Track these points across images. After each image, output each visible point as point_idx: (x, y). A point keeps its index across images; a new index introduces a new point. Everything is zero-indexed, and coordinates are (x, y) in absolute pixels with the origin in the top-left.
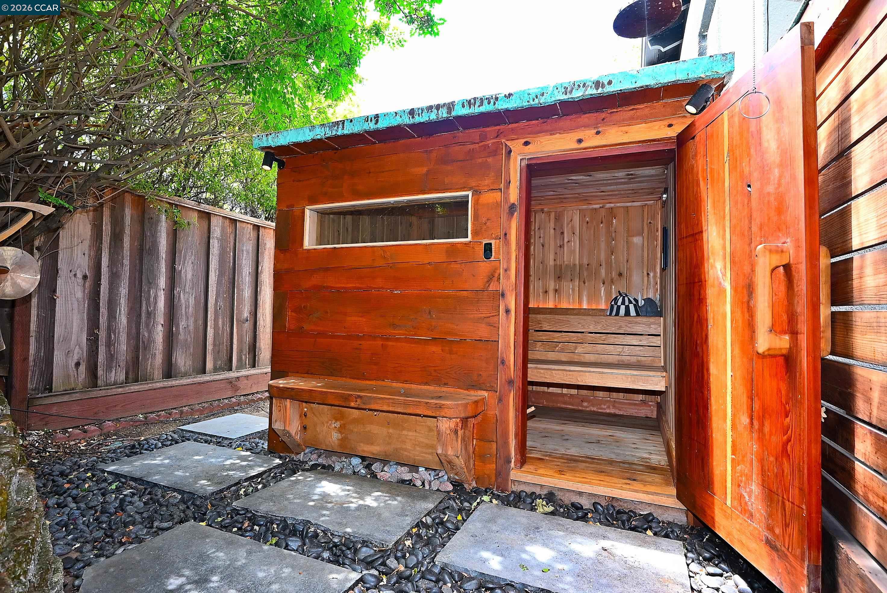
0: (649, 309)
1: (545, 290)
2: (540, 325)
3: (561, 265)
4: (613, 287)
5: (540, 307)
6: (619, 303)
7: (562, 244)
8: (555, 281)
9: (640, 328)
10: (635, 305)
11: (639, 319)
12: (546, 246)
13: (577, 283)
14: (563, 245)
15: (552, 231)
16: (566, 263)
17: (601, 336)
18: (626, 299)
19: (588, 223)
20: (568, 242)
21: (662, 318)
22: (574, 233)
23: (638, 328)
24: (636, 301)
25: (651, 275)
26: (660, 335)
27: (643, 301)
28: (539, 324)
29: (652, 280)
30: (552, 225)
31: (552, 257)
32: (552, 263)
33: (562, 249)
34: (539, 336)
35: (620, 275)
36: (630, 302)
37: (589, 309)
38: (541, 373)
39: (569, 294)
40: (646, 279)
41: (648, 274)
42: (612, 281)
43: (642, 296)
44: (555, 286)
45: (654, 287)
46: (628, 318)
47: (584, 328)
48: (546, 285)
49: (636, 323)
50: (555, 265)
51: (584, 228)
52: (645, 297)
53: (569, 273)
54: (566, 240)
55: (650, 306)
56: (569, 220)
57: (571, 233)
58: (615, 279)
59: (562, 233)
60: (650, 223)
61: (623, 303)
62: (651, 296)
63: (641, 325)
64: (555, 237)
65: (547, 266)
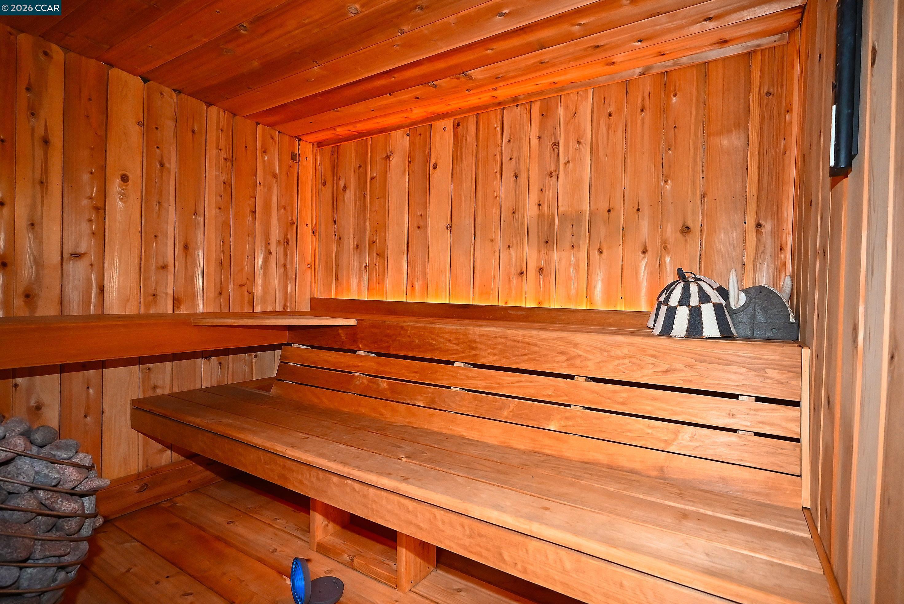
0: (760, 318)
1: (519, 271)
2: (474, 352)
3: (552, 216)
4: (668, 260)
5: (511, 304)
6: (674, 300)
7: (553, 168)
8: (539, 251)
9: (733, 377)
10: (718, 308)
11: (728, 346)
12: (523, 176)
13: (584, 254)
14: (557, 170)
15: (535, 141)
16: (561, 209)
17: (615, 392)
18: (693, 288)
19: (610, 115)
20: (568, 162)
21: (806, 352)
22: (579, 143)
23: (723, 375)
24: (723, 292)
25: (768, 227)
26: (797, 404)
27: (743, 296)
28: (473, 348)
29: (768, 240)
30: (535, 130)
31: (534, 198)
32: (534, 211)
33: (554, 179)
34: (469, 378)
35: (686, 230)
36: (704, 298)
37: (609, 312)
38: (408, 511)
39: (569, 279)
40: (751, 237)
41: (759, 226)
42: (664, 247)
43: (741, 280)
44: (539, 259)
45: (775, 257)
46: (694, 344)
47: (573, 366)
48: (522, 260)
49: (720, 361)
50: (541, 216)
51: (603, 128)
52: (749, 284)
53: (568, 233)
54: (562, 160)
55: (764, 310)
56: (571, 113)
57: (573, 144)
58: (671, 241)
59: (556, 145)
60: (768, 94)
61: (685, 300)
62: (763, 281)
63: (734, 368)
64: (541, 155)
65: (523, 218)
